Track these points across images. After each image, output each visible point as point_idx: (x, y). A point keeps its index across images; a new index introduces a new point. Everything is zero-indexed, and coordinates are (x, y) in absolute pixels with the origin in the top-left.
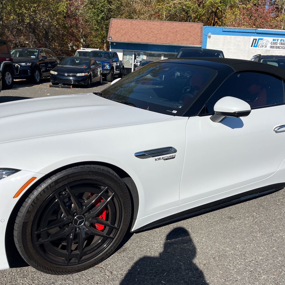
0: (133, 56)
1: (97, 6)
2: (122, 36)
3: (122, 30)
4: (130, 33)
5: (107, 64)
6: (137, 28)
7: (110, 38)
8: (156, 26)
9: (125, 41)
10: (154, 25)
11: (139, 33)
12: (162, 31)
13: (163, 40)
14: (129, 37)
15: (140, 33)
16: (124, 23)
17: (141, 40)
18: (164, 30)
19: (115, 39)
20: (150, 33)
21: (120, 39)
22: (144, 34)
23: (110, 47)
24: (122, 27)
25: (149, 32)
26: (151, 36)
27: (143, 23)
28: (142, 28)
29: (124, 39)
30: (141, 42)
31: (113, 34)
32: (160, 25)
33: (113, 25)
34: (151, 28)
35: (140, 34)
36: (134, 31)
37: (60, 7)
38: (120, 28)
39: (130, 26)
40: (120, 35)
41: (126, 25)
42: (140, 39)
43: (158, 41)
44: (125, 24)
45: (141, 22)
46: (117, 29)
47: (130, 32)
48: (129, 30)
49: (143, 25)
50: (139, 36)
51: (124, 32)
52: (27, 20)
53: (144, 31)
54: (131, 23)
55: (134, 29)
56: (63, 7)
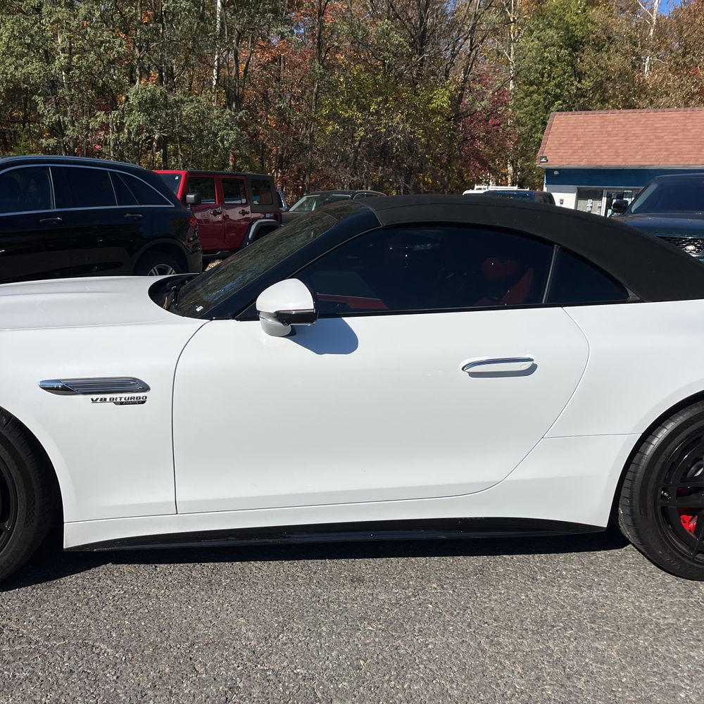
0: (605, 199)
1: (544, 88)
2: (574, 153)
3: (575, 139)
4: (596, 145)
6: (617, 129)
7: (543, 160)
8: (670, 121)
9: (583, 163)
10: (664, 119)
11: (621, 141)
12: (689, 133)
13: (689, 156)
14: (592, 154)
15: (624, 141)
16: (583, 121)
17: (624, 160)
18: (693, 130)
19: (556, 160)
20: (651, 141)
21: (568, 160)
22: (634, 144)
23: (545, 182)
24: (577, 130)
25: (649, 138)
26: (655, 147)
27: (634, 117)
28: (630, 129)
29: (578, 160)
30: (624, 164)
31: (553, 148)
32: (682, 118)
33: (555, 128)
34: (657, 129)
35: (625, 144)
36: (609, 138)
37: (435, 99)
38: (571, 133)
39: (599, 127)
40: (570, 151)
41: (588, 126)
42: (622, 157)
43: (671, 160)
44: (585, 124)
45: (630, 114)
46: (563, 136)
47: (596, 142)
48: (595, 136)
49: (634, 123)
50: (619, 151)
51: (580, 144)
52: (361, 133)
53: (634, 138)
54: (602, 121)
55: (609, 134)
56: (441, 99)
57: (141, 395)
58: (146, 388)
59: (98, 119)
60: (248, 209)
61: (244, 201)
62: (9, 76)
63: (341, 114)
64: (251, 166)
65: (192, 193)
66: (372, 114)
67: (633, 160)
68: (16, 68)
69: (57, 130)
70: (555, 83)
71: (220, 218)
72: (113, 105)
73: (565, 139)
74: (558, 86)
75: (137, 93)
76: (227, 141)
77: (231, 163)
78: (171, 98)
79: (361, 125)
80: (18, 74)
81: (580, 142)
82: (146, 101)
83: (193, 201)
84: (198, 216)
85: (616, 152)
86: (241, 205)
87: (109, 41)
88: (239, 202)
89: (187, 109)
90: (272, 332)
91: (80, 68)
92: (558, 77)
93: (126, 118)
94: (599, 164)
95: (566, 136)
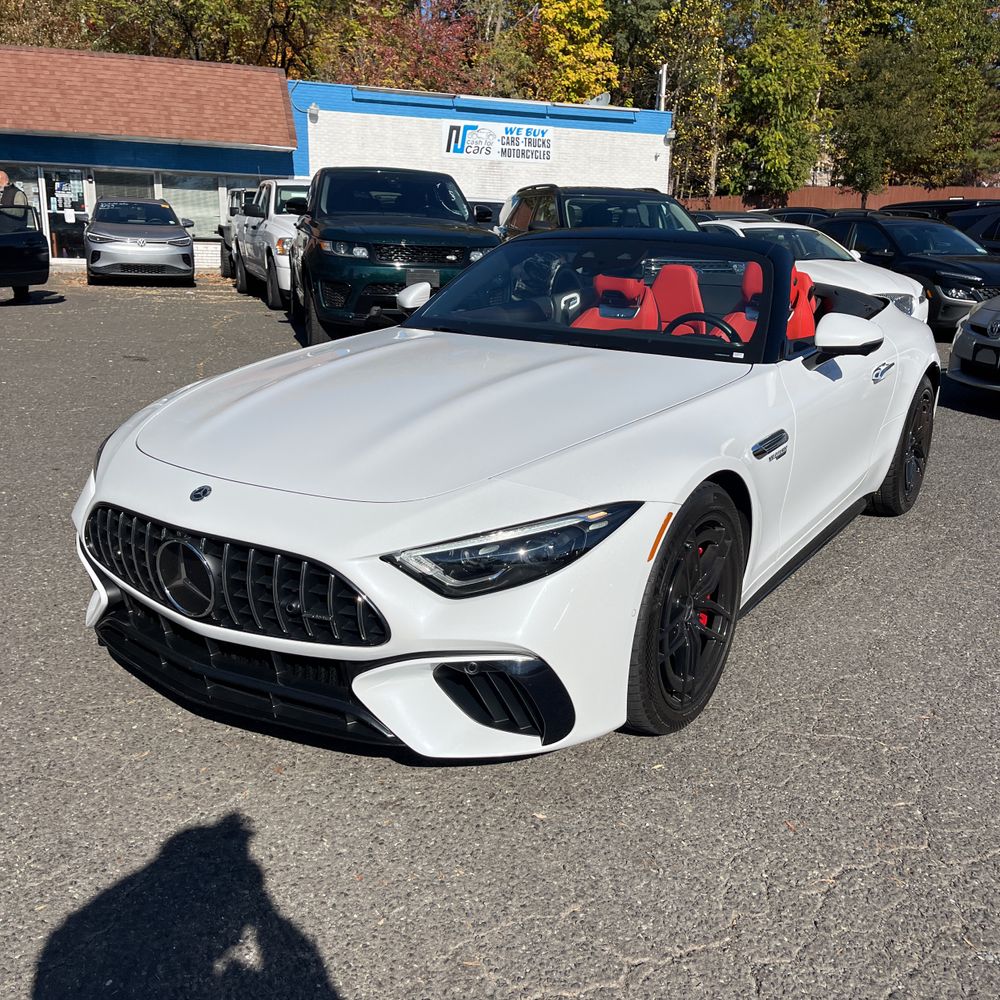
0: (42, 182)
6: (42, 77)
8: (116, 73)
12: (145, 93)
13: (157, 126)
18: (150, 89)
20: (99, 99)
25: (94, 94)
26: (107, 109)
27: (63, 61)
32: (130, 70)
34: (101, 81)
36: (36, 90)
43: (136, 129)
50: (58, 110)
55: (33, 83)
57: (786, 445)
58: (787, 439)
85: (54, 112)
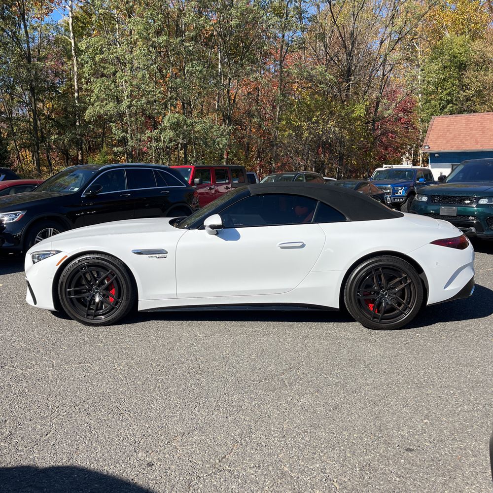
1: (438, 96)
2: (447, 142)
3: (448, 133)
5: (402, 189)
6: (476, 126)
7: (427, 147)
9: (453, 149)
16: (453, 122)
17: (482, 146)
19: (435, 147)
21: (443, 147)
23: (430, 161)
24: (449, 127)
29: (450, 147)
30: (481, 148)
31: (433, 140)
33: (435, 126)
35: (481, 136)
36: (471, 132)
37: (355, 111)
38: (446, 130)
40: (444, 141)
41: (457, 124)
42: (479, 144)
44: (455, 123)
46: (440, 132)
50: (478, 140)
51: (451, 136)
52: (306, 134)
53: (488, 131)
54: (466, 120)
55: (471, 129)
56: (359, 111)
57: (165, 255)
58: (167, 253)
59: (147, 135)
60: (230, 186)
61: (227, 181)
62: (96, 112)
63: (294, 124)
64: (238, 158)
65: (197, 178)
66: (313, 123)
67: (488, 146)
68: (101, 108)
69: (123, 142)
70: (447, 93)
71: (213, 191)
72: (155, 126)
73: (442, 134)
74: (449, 94)
75: (169, 120)
76: (222, 144)
77: (225, 157)
78: (188, 121)
79: (307, 130)
80: (102, 111)
81: (452, 135)
82: (174, 124)
83: (198, 183)
84: (199, 191)
85: (476, 141)
86: (226, 183)
87: (153, 91)
88: (224, 182)
89: (198, 128)
90: (210, 233)
91: (137, 106)
92: (448, 89)
93: (162, 134)
94: (465, 149)
95: (443, 132)
